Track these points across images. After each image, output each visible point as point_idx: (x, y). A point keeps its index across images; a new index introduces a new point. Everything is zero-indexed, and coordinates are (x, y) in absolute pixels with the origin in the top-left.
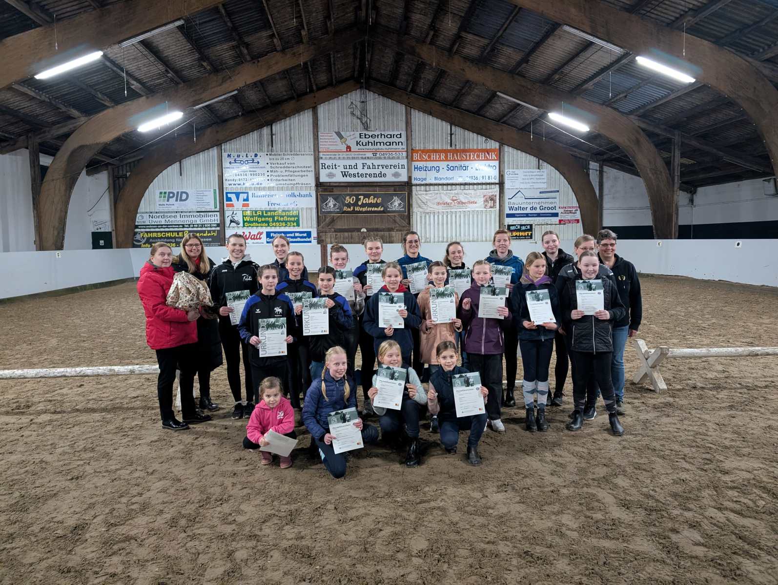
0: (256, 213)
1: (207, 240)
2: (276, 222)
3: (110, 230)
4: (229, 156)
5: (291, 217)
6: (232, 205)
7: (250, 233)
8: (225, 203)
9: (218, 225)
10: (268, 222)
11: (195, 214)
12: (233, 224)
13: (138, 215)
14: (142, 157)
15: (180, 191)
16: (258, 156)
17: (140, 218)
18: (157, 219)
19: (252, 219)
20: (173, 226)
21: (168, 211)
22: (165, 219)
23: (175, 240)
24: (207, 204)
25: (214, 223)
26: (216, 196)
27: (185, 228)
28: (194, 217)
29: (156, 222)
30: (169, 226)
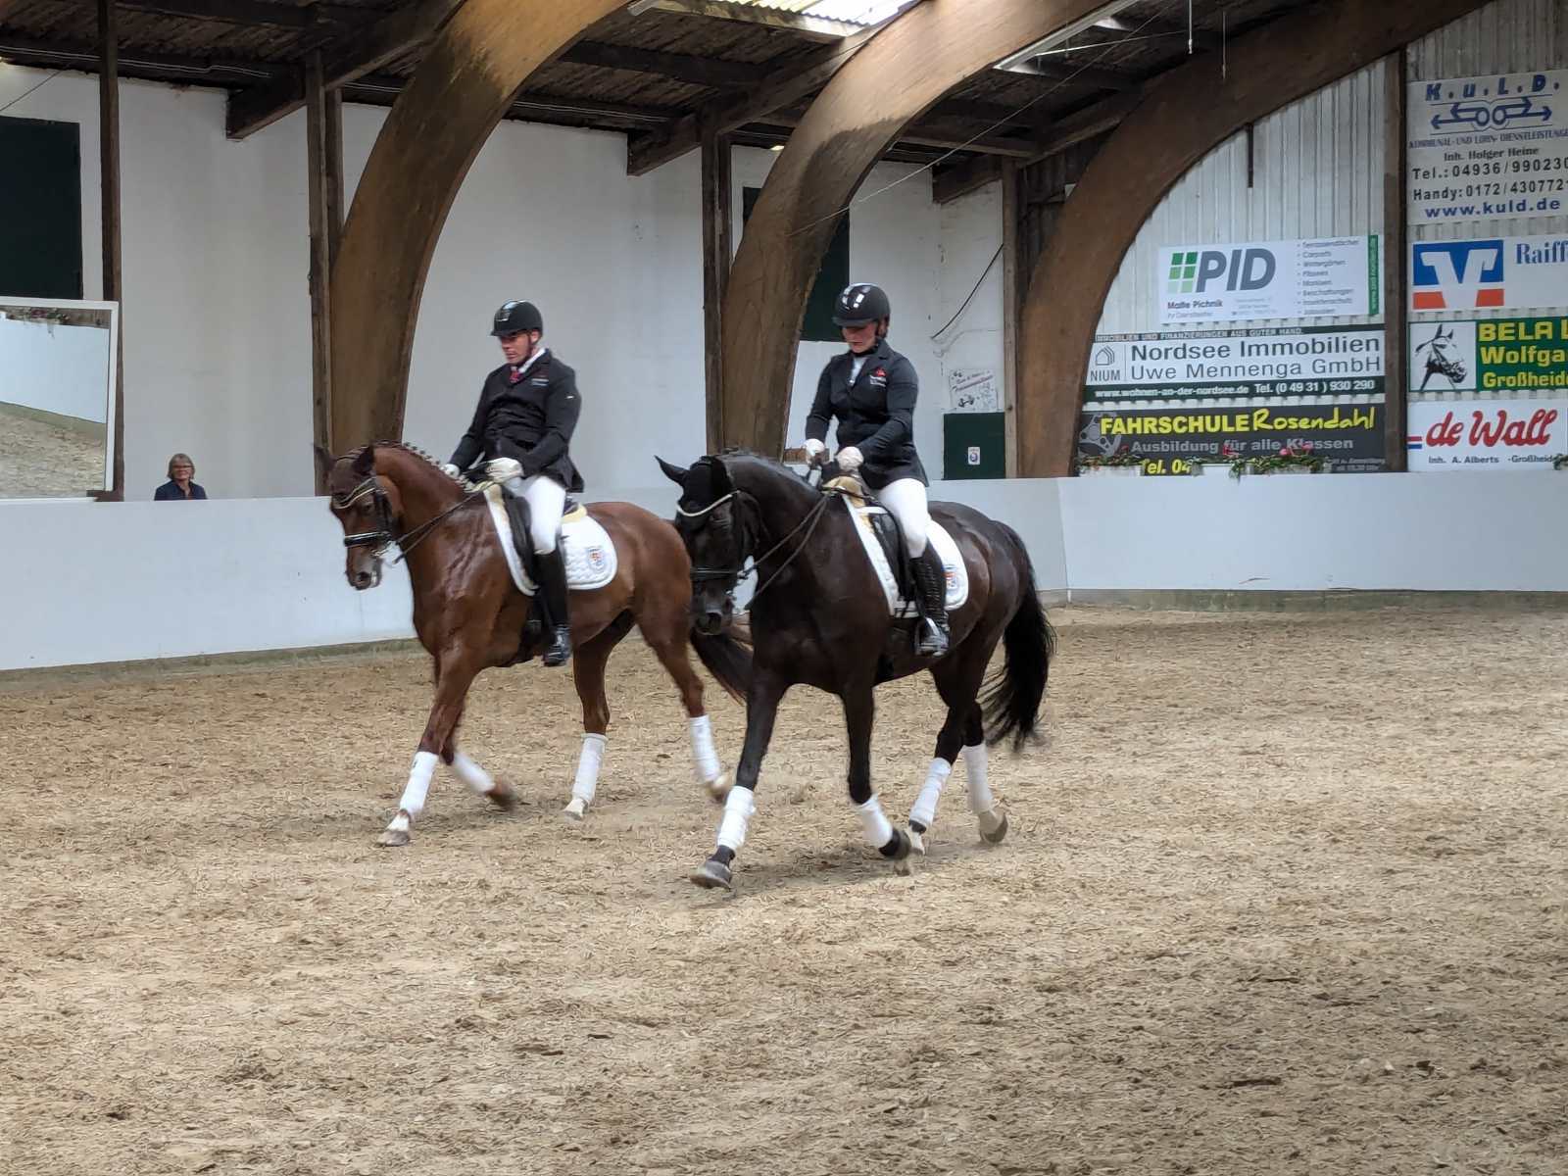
0: (1530, 331)
1: (1338, 444)
3: (1001, 408)
4: (1433, 92)
6: (1437, 301)
7: (1502, 415)
8: (1414, 289)
9: (1380, 385)
11: (1297, 339)
12: (1439, 381)
13: (1096, 347)
14: (1111, 124)
15: (1244, 247)
16: (1549, 86)
17: (1104, 358)
18: (1162, 364)
19: (1512, 358)
20: (1216, 390)
21: (1201, 329)
22: (1188, 361)
23: (1221, 446)
24: (1344, 297)
25: (1364, 373)
26: (1377, 265)
27: (1255, 399)
28: (1291, 353)
29: (1155, 376)
30: (1200, 391)
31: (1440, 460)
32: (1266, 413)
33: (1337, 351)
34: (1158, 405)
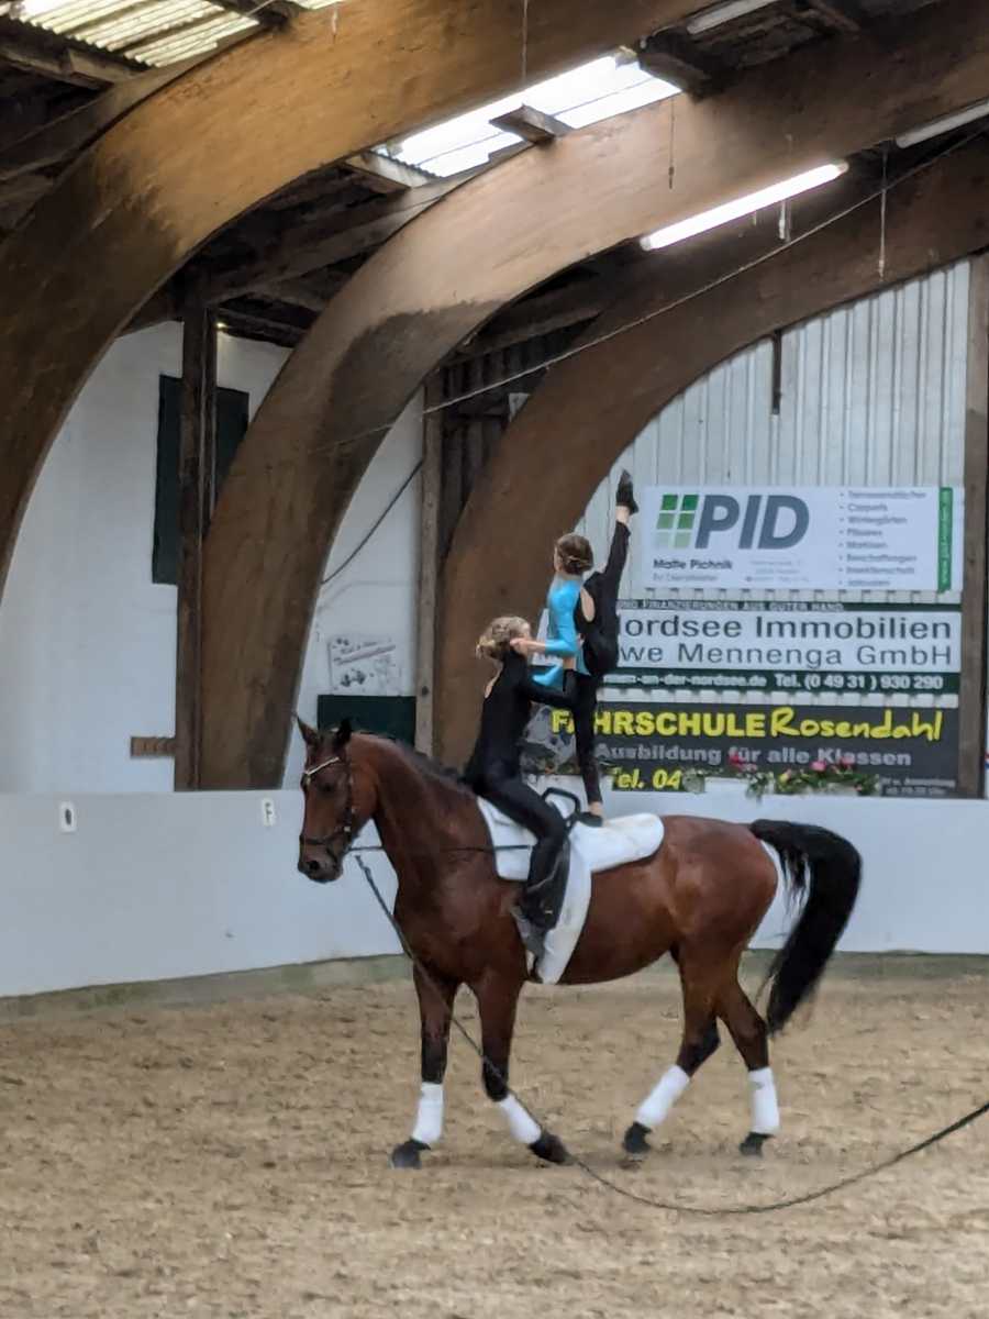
1: (889, 759)
9: (951, 682)
11: (834, 618)
14: (591, 313)
15: (765, 492)
18: (642, 641)
20: (720, 680)
21: (699, 596)
22: (681, 638)
23: (725, 755)
24: (904, 566)
25: (929, 667)
26: (950, 526)
27: (775, 694)
28: (827, 634)
30: (696, 680)
32: (790, 713)
33: (892, 635)
34: (635, 695)
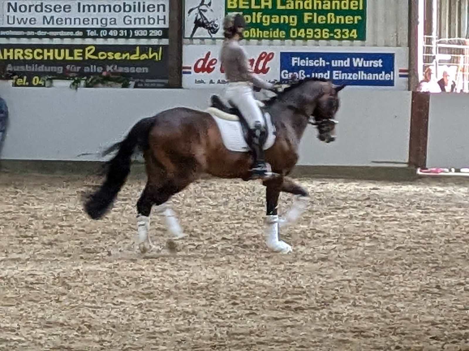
0: (258, 3)
1: (139, 70)
2: (306, 26)
5: (344, 13)
9: (165, 33)
10: (285, 27)
12: (202, 32)
18: (27, 15)
20: (62, 33)
22: (44, 14)
23: (65, 69)
25: (155, 26)
27: (87, 40)
28: (110, 11)
29: (22, 23)
30: (51, 33)
31: (202, 82)
32: (94, 48)
33: (139, 11)
34: (24, 41)
